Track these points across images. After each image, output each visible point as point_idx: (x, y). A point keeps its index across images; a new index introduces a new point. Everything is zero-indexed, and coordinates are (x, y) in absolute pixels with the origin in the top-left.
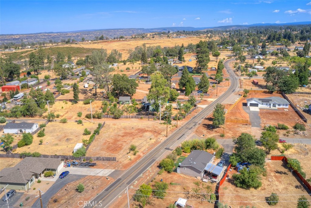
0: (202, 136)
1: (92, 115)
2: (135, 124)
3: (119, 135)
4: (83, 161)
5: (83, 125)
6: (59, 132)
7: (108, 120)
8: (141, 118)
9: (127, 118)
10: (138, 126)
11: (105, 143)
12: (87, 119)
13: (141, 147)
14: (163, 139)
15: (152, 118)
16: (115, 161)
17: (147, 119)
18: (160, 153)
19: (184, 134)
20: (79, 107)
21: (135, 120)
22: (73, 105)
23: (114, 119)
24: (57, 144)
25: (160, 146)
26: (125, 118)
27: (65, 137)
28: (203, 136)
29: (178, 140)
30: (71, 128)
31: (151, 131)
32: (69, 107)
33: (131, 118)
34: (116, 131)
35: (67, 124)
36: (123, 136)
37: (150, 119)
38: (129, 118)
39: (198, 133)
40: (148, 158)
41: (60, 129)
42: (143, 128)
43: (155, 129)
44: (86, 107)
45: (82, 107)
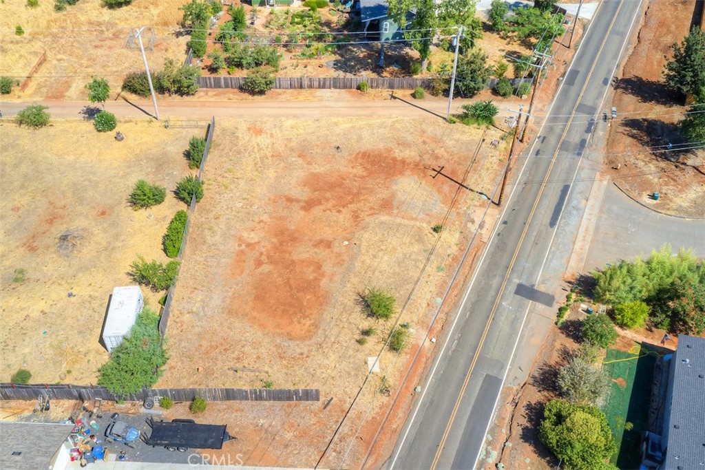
0: (646, 199)
1: (152, 75)
2: (344, 125)
3: (290, 200)
4: (161, 405)
5: (119, 138)
6: (22, 187)
7: (224, 99)
8: (359, 88)
9: (301, 87)
10: (360, 139)
11: (240, 257)
12: (133, 98)
13: (410, 287)
14: (489, 222)
15: (402, 88)
16: (313, 400)
17: (386, 93)
18: (503, 323)
19: (566, 188)
20: (90, 23)
21: (337, 100)
22: (60, 14)
23: (246, 95)
24: (21, 272)
25: (488, 273)
26: (291, 87)
27: (51, 222)
28: (653, 197)
29: (553, 223)
30: (71, 158)
31: (420, 168)
32: (48, 27)
33: (319, 87)
34: (271, 173)
35: (51, 130)
36: (308, 205)
37: (399, 93)
38: (310, 87)
39: (625, 177)
40: (462, 361)
41: (23, 168)
42: (381, 146)
43: (437, 158)
44: (121, 25)
45: (99, 24)
